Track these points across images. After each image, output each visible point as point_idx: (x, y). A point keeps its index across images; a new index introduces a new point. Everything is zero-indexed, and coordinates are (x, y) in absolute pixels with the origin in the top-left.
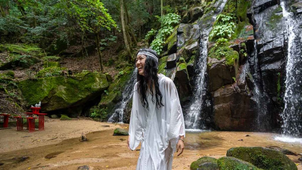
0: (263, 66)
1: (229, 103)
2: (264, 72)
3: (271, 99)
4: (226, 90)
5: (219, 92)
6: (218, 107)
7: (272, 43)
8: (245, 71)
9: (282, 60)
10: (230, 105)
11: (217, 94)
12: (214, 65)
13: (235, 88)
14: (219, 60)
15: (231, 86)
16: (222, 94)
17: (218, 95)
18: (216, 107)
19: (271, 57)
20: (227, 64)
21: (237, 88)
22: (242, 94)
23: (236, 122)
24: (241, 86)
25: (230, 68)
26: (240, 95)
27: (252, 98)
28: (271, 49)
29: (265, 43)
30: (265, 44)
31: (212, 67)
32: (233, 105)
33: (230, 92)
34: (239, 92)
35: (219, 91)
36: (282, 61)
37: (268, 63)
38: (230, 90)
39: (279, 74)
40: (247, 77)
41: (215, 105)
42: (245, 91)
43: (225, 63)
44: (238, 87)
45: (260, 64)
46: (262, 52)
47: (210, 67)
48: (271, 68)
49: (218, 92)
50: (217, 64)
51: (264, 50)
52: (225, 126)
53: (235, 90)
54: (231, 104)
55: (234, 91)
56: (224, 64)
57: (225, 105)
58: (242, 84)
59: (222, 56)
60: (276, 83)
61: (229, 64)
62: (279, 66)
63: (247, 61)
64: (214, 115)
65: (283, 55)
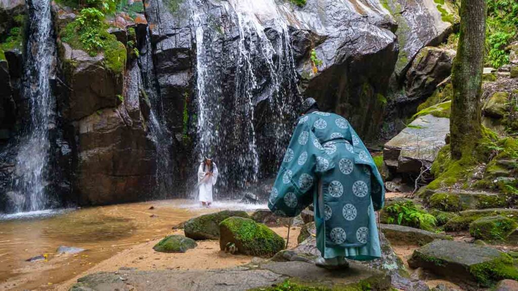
0: (161, 76)
1: (110, 147)
2: (165, 89)
3: (174, 138)
4: (106, 121)
5: (90, 125)
6: (89, 155)
7: (173, 37)
8: (136, 84)
9: (188, 70)
10: (113, 150)
11: (86, 128)
12: (82, 64)
13: (122, 117)
14: (92, 56)
15: (115, 111)
16: (99, 127)
17: (89, 130)
18: (84, 156)
19: (174, 63)
20: (110, 68)
21: (127, 118)
22: (134, 128)
23: (122, 184)
24: (133, 114)
25: (116, 78)
26: (132, 130)
27: (148, 136)
28: (175, 48)
29: (163, 34)
30: (164, 38)
31: (79, 70)
32: (119, 150)
33: (114, 124)
34: (131, 125)
35: (90, 121)
36: (189, 73)
37: (169, 73)
38: (113, 119)
39: (186, 94)
40: (141, 95)
41: (82, 151)
42: (140, 123)
43: (104, 64)
44: (128, 116)
45: (156, 71)
46: (160, 51)
47: (75, 68)
48: (175, 84)
49: (87, 122)
50: (88, 64)
51: (165, 49)
52: (101, 195)
53: (122, 120)
54: (115, 148)
55: (121, 123)
56: (102, 65)
57: (103, 151)
58: (135, 109)
59: (97, 49)
60: (181, 111)
61: (113, 69)
62: (186, 81)
63: (137, 63)
64: (79, 173)
65: (190, 63)
